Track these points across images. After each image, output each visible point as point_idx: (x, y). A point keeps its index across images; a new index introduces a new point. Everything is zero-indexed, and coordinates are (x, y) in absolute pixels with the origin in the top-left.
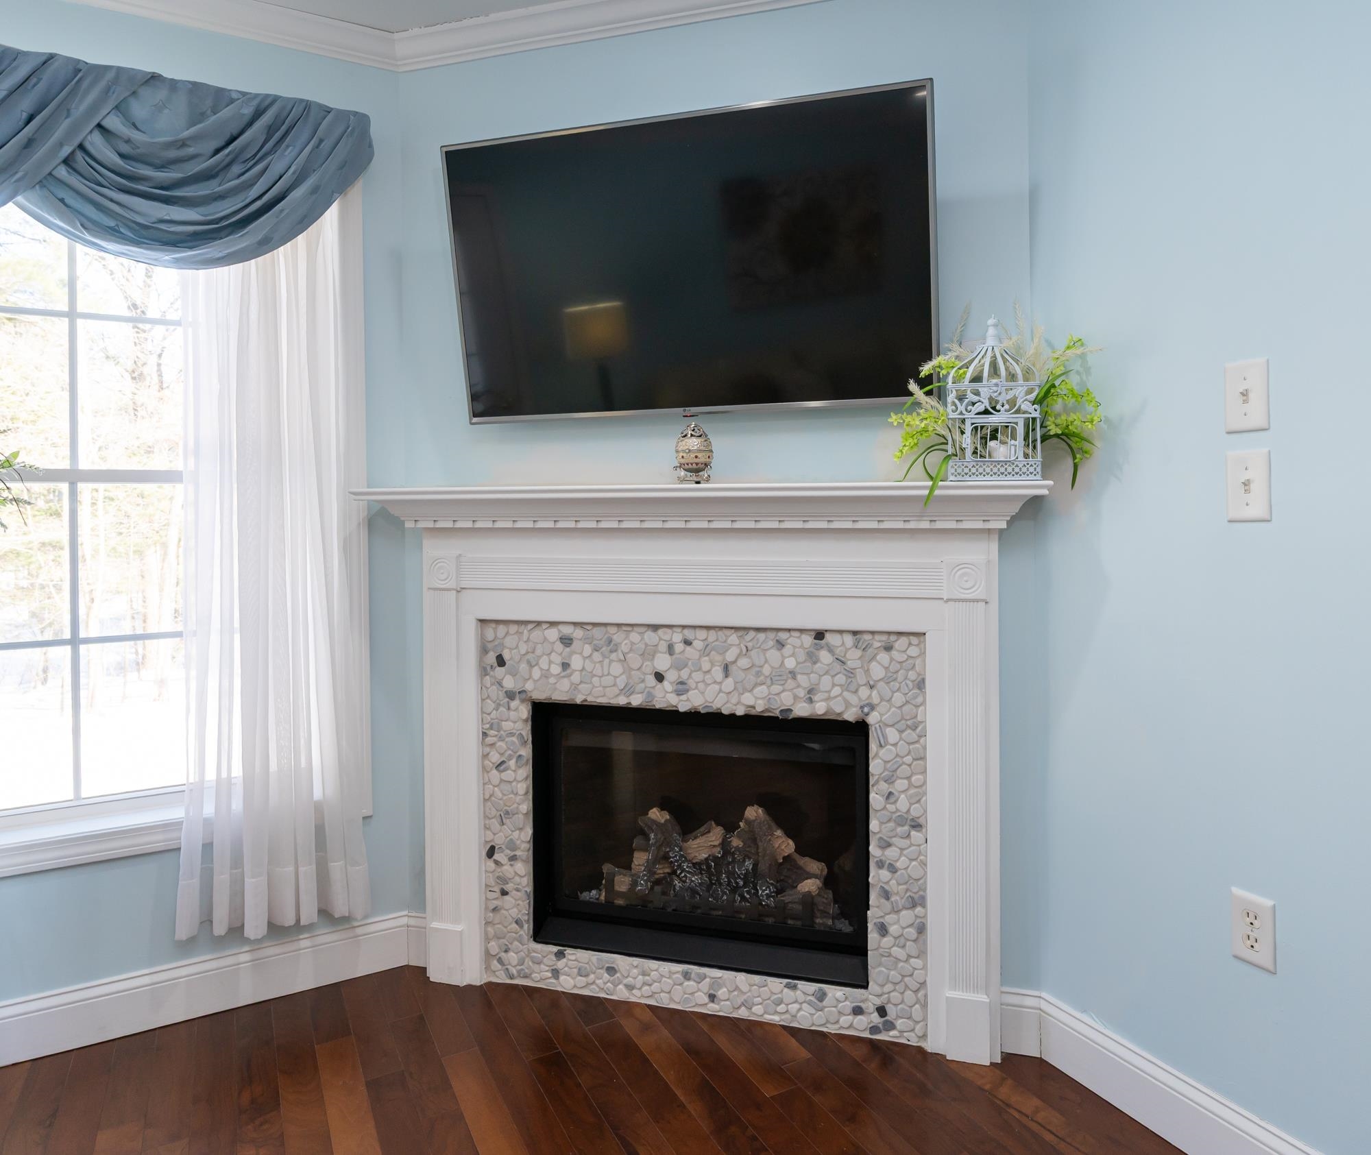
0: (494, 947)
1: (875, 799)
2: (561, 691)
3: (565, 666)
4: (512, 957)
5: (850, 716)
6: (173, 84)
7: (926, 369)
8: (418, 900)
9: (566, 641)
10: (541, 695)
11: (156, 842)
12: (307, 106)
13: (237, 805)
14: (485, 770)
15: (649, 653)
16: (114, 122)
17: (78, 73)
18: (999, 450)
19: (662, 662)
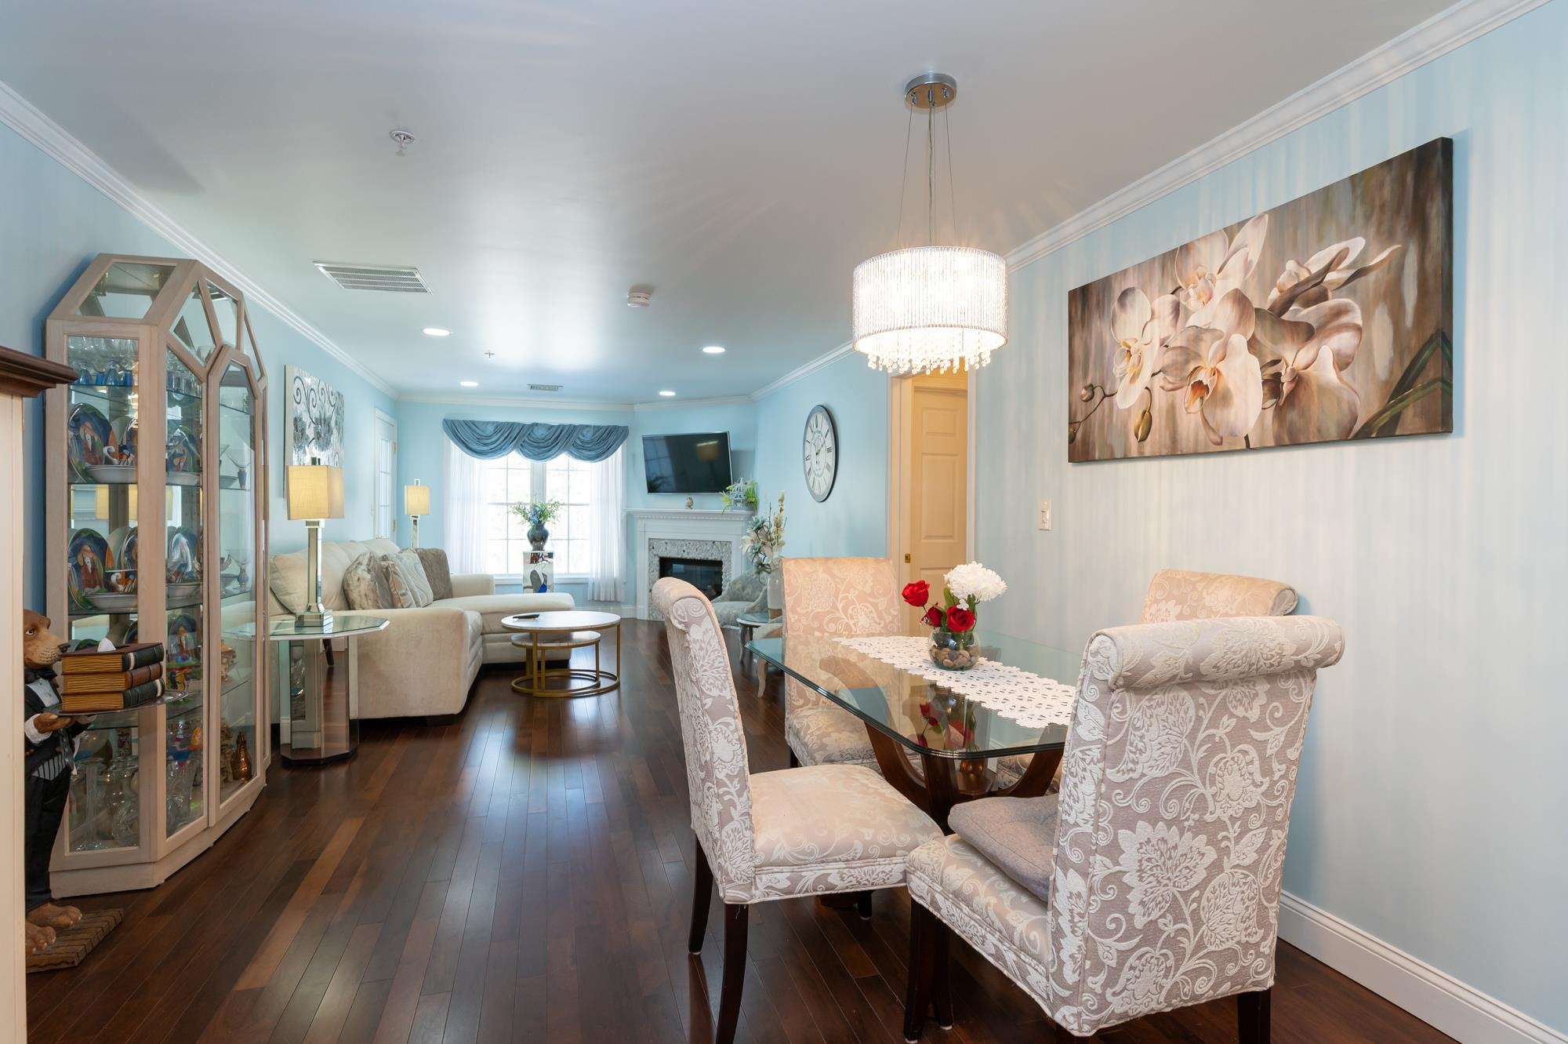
0: (651, 612)
1: (723, 577)
2: (665, 554)
3: (666, 549)
4: (654, 614)
5: (719, 559)
6: (590, 426)
7: (727, 488)
8: (635, 604)
9: (666, 543)
10: (661, 555)
11: (584, 581)
12: (615, 427)
13: (599, 576)
14: (649, 572)
15: (682, 546)
16: (581, 436)
17: (575, 427)
18: (739, 505)
19: (685, 548)
